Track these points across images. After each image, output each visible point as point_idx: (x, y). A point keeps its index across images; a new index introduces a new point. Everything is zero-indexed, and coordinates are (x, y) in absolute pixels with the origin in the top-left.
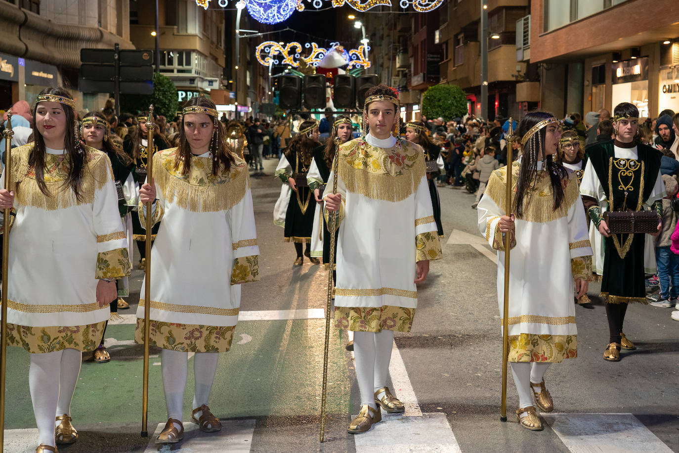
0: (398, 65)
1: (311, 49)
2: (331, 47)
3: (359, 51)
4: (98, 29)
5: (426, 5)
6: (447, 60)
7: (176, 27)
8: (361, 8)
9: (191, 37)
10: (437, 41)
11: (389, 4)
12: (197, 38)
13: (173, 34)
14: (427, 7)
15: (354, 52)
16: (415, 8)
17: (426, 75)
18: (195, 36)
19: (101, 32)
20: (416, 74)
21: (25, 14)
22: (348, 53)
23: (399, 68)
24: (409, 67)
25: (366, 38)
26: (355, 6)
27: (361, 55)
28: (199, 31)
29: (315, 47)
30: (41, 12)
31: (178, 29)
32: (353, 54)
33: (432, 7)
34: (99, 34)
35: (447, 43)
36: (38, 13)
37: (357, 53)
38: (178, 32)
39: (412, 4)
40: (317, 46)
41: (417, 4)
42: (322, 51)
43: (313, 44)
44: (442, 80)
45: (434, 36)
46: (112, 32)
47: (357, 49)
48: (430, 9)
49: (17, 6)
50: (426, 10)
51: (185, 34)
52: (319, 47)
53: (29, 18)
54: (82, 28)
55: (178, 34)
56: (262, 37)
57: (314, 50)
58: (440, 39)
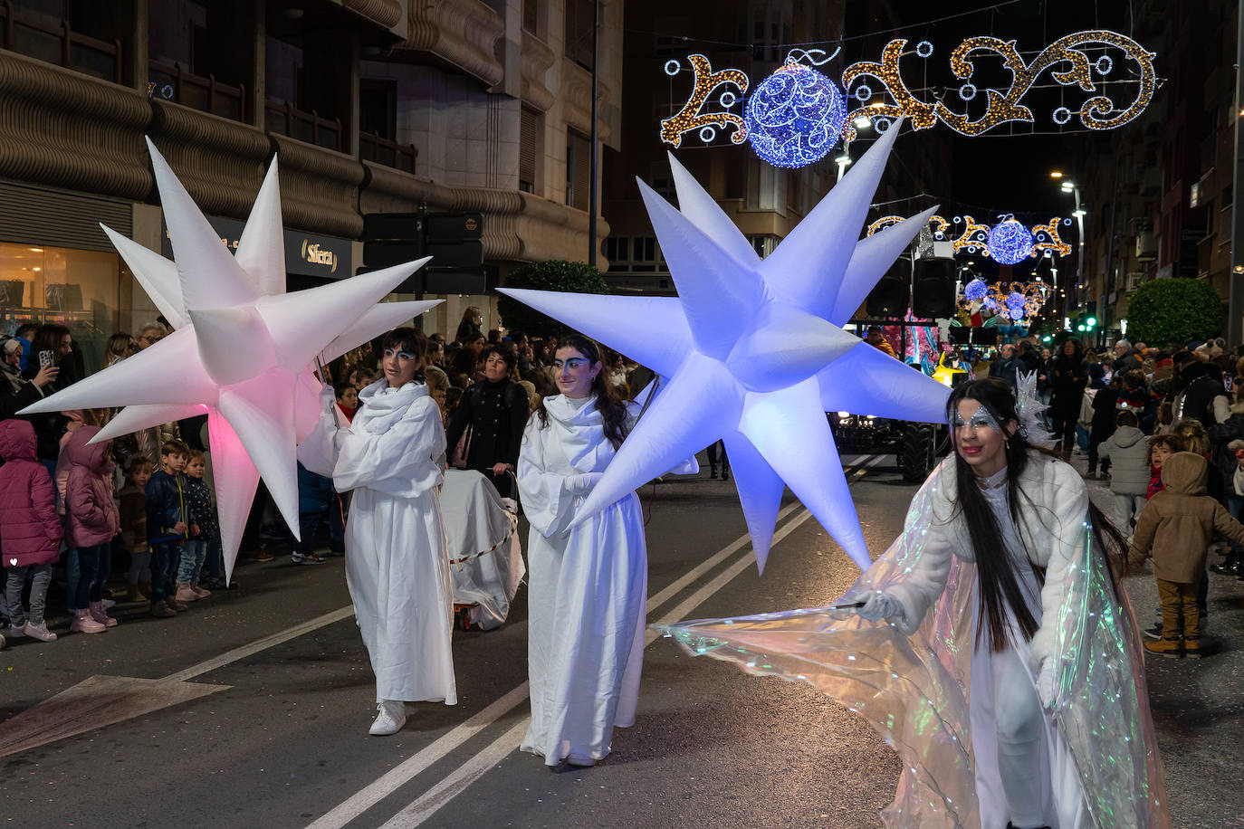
0: (1138, 252)
1: (962, 228)
2: (999, 221)
3: (1050, 227)
4: (518, 193)
5: (1107, 117)
6: (1212, 235)
7: (741, 200)
8: (970, 128)
9: (766, 215)
10: (1194, 203)
11: (1029, 117)
12: (775, 215)
13: (738, 212)
14: (1112, 121)
15: (1041, 229)
16: (1084, 123)
17: (1178, 265)
18: (772, 212)
19: (522, 198)
20: (1164, 264)
21: (366, 169)
22: (1030, 231)
23: (1140, 256)
24: (1154, 254)
25: (1081, 208)
26: (959, 126)
27: (1053, 234)
28: (779, 204)
29: (970, 222)
30: (418, 169)
31: (745, 203)
32: (1039, 233)
33: (1121, 120)
34: (518, 203)
35: (1211, 204)
36: (413, 171)
37: (1046, 231)
38: (745, 207)
39: (1079, 116)
40: (973, 220)
41: (1090, 115)
42: (983, 229)
43: (967, 218)
44: (1200, 272)
45: (1189, 193)
46: (556, 200)
47: (1048, 224)
48: (1117, 123)
49: (354, 157)
50: (1108, 125)
51: (756, 210)
52: (977, 223)
53: (375, 175)
54: (491, 193)
55: (745, 211)
56: (878, 209)
57: (968, 227)
58: (1199, 198)
